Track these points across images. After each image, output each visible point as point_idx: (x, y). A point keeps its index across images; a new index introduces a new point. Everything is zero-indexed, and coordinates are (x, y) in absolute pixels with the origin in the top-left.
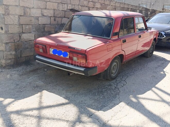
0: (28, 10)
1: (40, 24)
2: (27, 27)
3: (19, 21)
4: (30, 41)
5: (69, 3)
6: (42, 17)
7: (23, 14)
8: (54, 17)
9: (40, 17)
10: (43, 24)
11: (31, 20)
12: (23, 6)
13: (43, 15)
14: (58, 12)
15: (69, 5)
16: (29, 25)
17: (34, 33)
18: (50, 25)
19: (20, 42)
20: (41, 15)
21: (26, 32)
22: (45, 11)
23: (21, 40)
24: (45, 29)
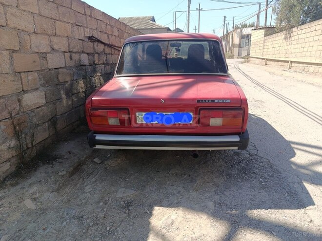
0: (27, 37)
1: (50, 68)
2: (30, 78)
3: (12, 64)
4: (40, 109)
5: (85, 26)
6: (52, 52)
7: (17, 48)
8: (69, 52)
9: (48, 53)
10: (55, 69)
11: (34, 62)
12: (15, 28)
13: (53, 49)
14: (74, 42)
15: (87, 30)
16: (32, 71)
17: (44, 88)
18: (65, 70)
19: (21, 114)
20: (49, 50)
21: (29, 89)
22: (55, 40)
23: (22, 110)
24: (60, 78)
